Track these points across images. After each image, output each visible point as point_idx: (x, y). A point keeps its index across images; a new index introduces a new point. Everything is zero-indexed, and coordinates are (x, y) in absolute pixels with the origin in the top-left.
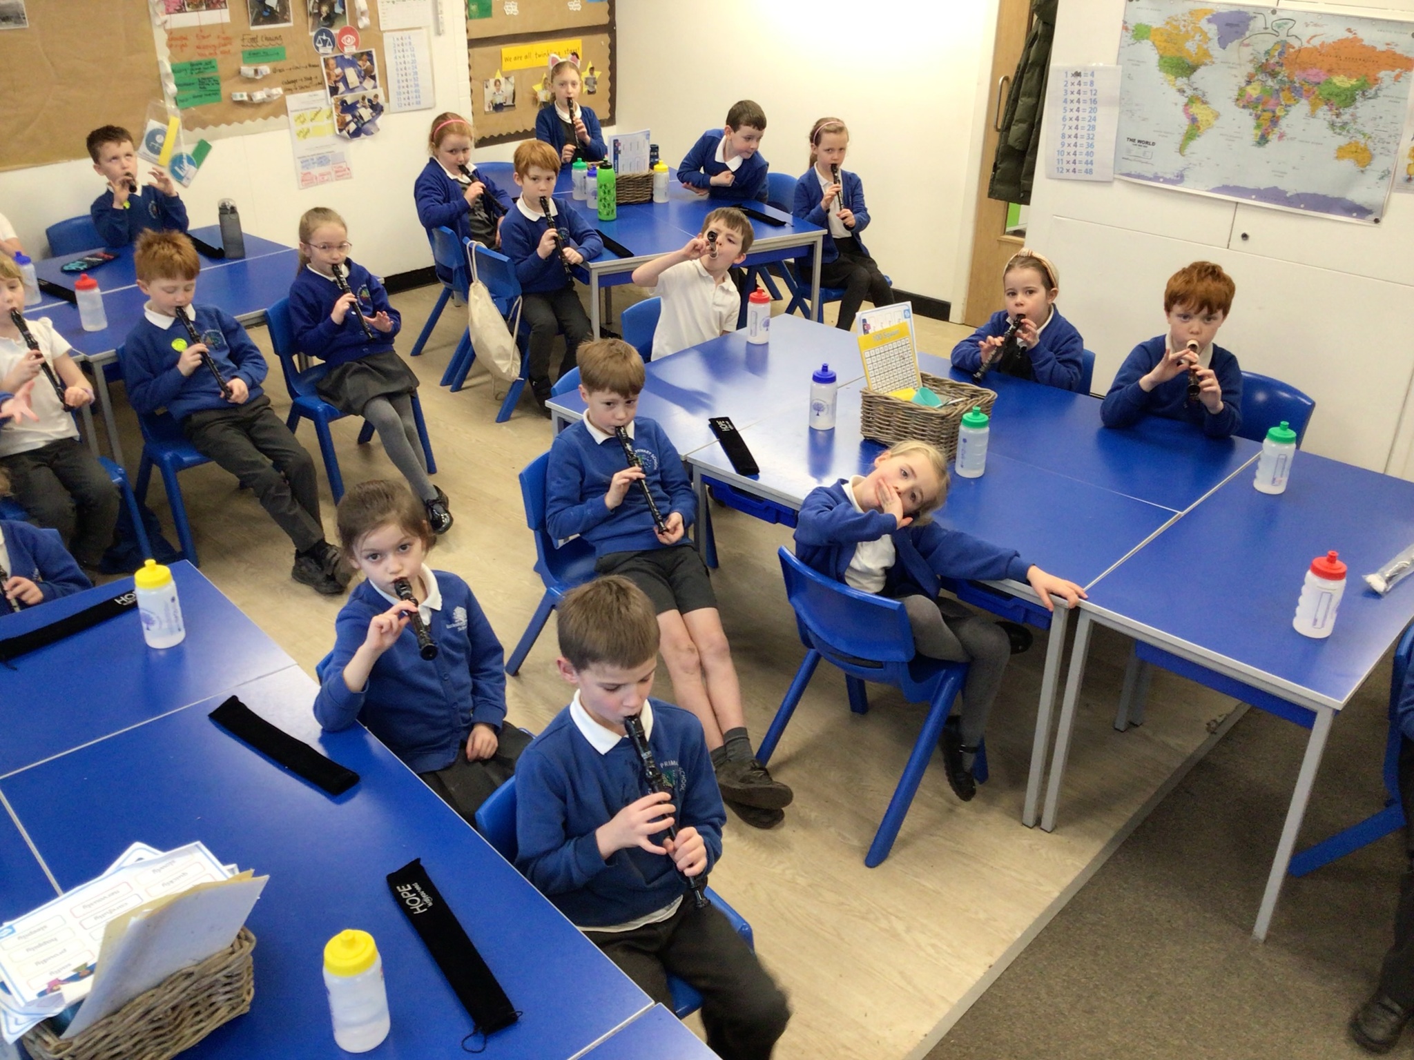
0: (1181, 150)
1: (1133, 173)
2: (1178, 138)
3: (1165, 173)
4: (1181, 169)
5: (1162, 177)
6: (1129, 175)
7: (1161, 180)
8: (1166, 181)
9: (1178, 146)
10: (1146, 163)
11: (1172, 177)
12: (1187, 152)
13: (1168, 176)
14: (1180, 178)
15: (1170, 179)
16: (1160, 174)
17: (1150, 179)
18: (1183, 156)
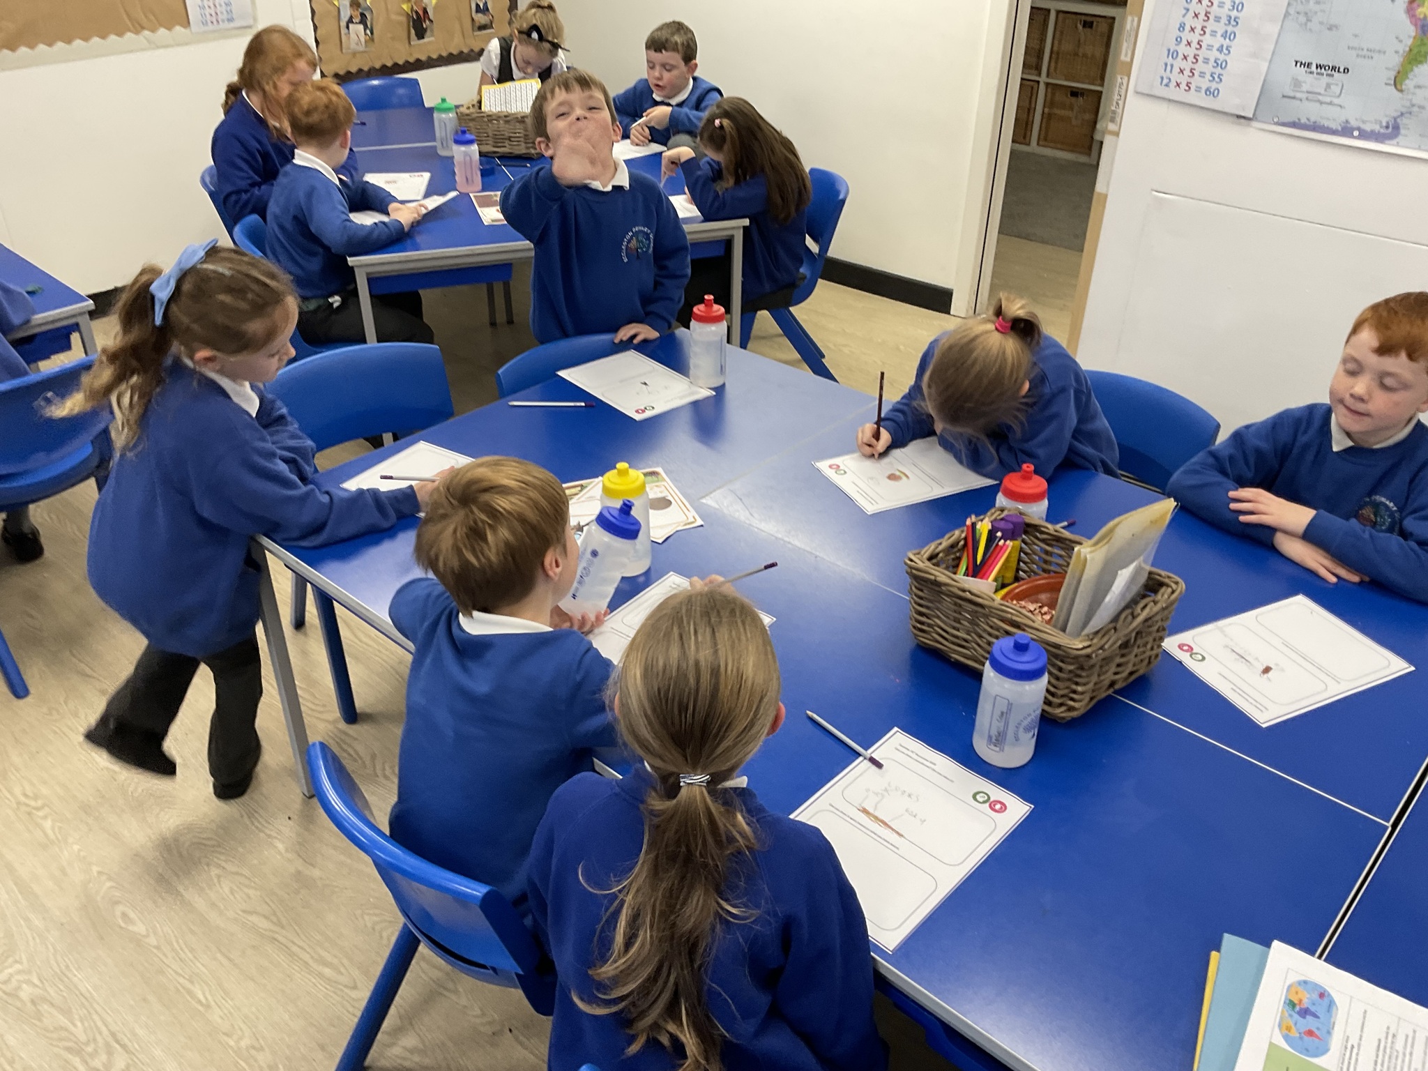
0: (1398, 82)
1: (1303, 121)
2: (1395, 61)
3: (1364, 122)
4: (1396, 114)
5: (1359, 129)
6: (1294, 125)
7: (1356, 133)
8: (1364, 135)
9: (1392, 74)
10: (1331, 103)
11: (1377, 128)
12: (1409, 84)
13: (1368, 127)
14: (1392, 131)
15: (1372, 132)
16: (1354, 123)
17: (1334, 132)
18: (1401, 91)
